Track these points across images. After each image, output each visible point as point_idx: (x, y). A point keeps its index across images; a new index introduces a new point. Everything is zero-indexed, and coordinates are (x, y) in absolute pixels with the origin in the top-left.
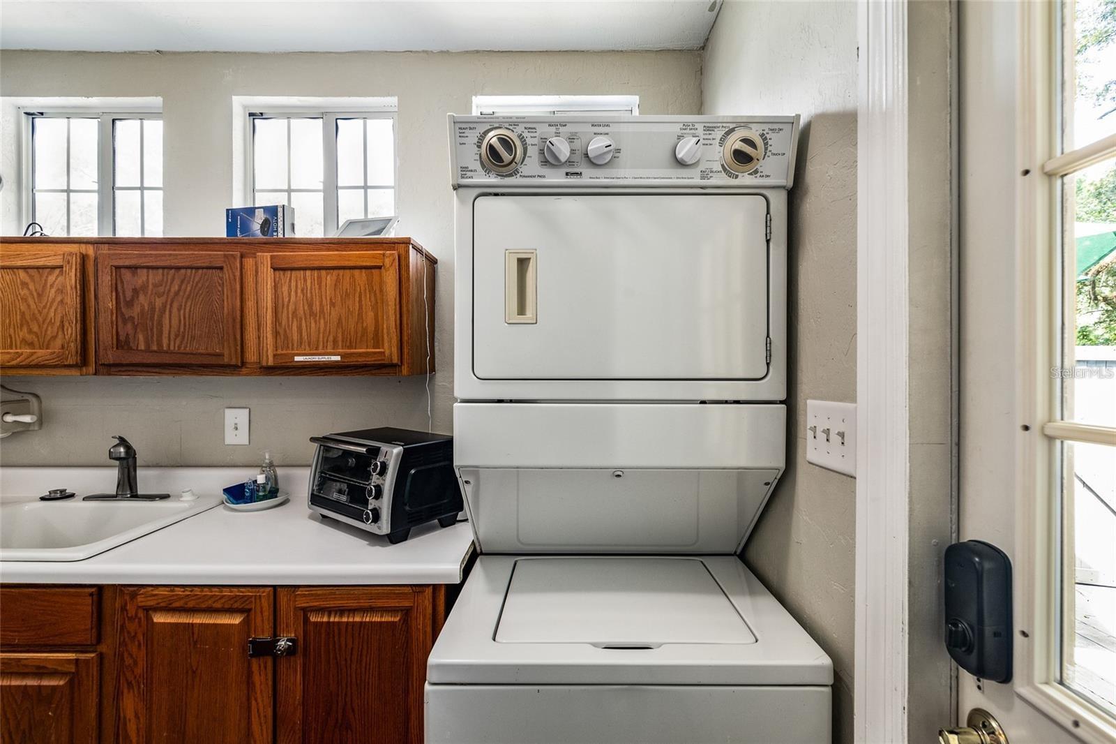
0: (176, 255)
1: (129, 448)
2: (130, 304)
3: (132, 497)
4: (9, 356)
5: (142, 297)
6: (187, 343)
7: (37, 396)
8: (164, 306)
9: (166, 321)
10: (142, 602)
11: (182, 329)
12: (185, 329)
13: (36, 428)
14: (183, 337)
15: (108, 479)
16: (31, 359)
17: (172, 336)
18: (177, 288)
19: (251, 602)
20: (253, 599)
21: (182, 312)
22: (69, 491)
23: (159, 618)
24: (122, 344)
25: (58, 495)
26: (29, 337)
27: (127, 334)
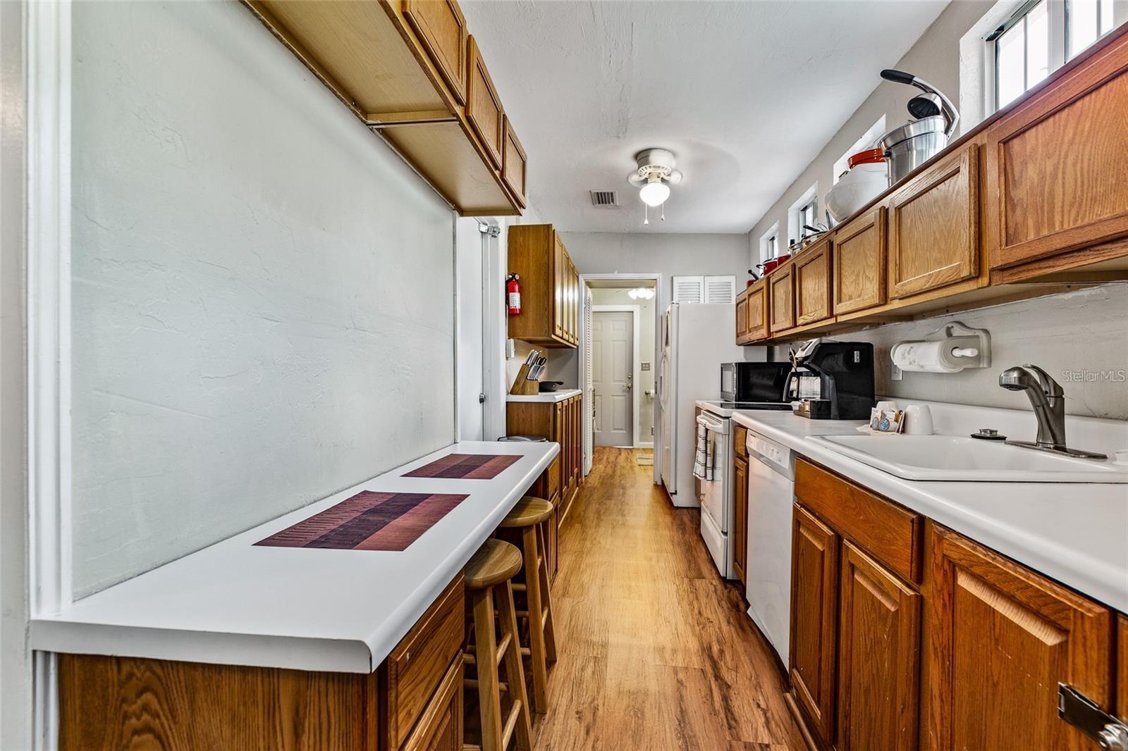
0: (1068, 84)
3: (1056, 448)
4: (925, 279)
5: (1030, 167)
6: (1086, 211)
7: (986, 332)
8: (1056, 168)
9: (1059, 190)
10: (947, 549)
11: (1079, 193)
12: (1082, 191)
13: (985, 366)
14: (1080, 206)
16: (936, 281)
17: (1066, 208)
18: (1071, 135)
19: (1067, 619)
20: (1071, 615)
21: (1079, 165)
22: (999, 434)
23: (964, 582)
24: (1011, 237)
25: (988, 435)
26: (940, 256)
27: (1016, 224)
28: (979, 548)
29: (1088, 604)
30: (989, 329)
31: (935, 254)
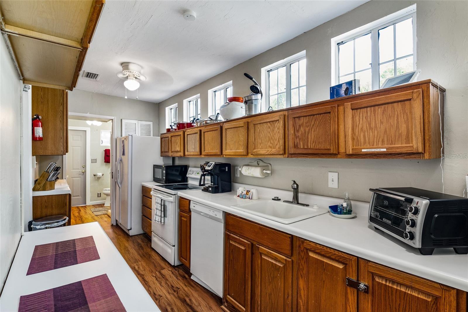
0: (313, 110)
1: (297, 185)
2: (298, 131)
3: (297, 203)
4: (266, 151)
5: (302, 128)
6: (317, 145)
7: (270, 164)
8: (309, 130)
9: (310, 137)
10: (305, 246)
11: (315, 140)
12: (316, 139)
13: (270, 175)
14: (316, 142)
15: (290, 196)
16: (270, 153)
17: (312, 143)
18: (313, 123)
19: (347, 261)
20: (348, 260)
21: (315, 132)
22: (279, 198)
23: (311, 254)
24: (296, 146)
25: (277, 199)
26: (271, 145)
27: (297, 143)
28: (317, 245)
29: (352, 257)
30: (271, 163)
31: (269, 144)
